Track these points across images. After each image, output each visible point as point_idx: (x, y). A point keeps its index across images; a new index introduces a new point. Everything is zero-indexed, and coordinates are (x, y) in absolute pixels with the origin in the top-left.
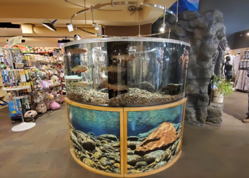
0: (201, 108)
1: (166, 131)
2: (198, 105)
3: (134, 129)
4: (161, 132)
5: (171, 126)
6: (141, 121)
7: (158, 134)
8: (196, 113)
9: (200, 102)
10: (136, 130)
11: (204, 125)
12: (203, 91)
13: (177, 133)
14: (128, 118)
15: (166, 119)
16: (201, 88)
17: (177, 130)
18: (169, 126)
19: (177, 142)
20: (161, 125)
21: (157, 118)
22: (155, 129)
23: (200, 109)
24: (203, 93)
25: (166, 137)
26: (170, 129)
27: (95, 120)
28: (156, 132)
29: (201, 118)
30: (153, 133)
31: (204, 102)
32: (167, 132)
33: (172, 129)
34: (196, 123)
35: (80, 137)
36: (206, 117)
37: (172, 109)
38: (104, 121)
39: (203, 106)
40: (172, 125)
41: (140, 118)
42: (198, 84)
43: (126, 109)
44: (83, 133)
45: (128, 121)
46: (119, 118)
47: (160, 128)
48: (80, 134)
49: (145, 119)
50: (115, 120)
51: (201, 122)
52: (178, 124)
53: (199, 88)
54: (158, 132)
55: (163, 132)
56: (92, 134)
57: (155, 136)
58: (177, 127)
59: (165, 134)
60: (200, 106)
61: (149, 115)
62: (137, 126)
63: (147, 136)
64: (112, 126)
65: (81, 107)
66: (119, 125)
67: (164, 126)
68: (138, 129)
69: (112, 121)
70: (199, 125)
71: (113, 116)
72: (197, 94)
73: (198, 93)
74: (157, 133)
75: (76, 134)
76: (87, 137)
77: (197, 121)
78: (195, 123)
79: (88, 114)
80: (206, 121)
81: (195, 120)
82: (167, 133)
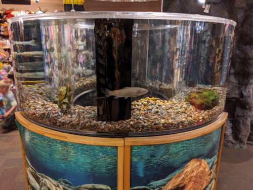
0: (241, 121)
1: (195, 174)
2: (236, 114)
3: (141, 175)
4: (187, 176)
5: (203, 164)
6: (154, 160)
7: (183, 179)
8: (232, 128)
9: (239, 111)
10: (145, 176)
11: (245, 147)
12: (245, 94)
13: (211, 173)
14: (131, 155)
15: (196, 155)
16: (242, 88)
17: (211, 168)
18: (200, 164)
19: (210, 186)
20: (188, 164)
21: (181, 154)
22: (177, 172)
23: (239, 122)
24: (246, 97)
25: (195, 182)
26: (201, 169)
27: (73, 159)
28: (179, 176)
29: (240, 136)
30: (173, 180)
31: (246, 111)
32: (197, 174)
33: (205, 168)
34: (232, 143)
35: (45, 185)
36: (248, 134)
37: (206, 137)
38: (89, 161)
39: (243, 117)
40: (204, 162)
41: (153, 156)
42: (237, 82)
43: (129, 141)
44: (49, 178)
45: (131, 161)
46: (116, 156)
47: (186, 170)
48: (45, 180)
49: (161, 157)
50: (109, 160)
51: (241, 142)
52: (213, 159)
53: (239, 88)
54: (183, 176)
55: (189, 177)
56: (66, 183)
57: (177, 183)
58: (212, 163)
59: (193, 179)
60: (238, 116)
61: (168, 150)
62: (146, 169)
63: (164, 185)
64: (103, 170)
65: (46, 135)
66: (116, 168)
67: (193, 164)
68: (148, 173)
69: (103, 161)
70: (238, 146)
71: (105, 153)
72: (235, 98)
73: (237, 96)
74: (181, 178)
75: (37, 179)
76: (58, 186)
77: (234, 142)
78: (230, 144)
79: (59, 147)
80: (248, 140)
81: (231, 138)
82: (196, 177)
